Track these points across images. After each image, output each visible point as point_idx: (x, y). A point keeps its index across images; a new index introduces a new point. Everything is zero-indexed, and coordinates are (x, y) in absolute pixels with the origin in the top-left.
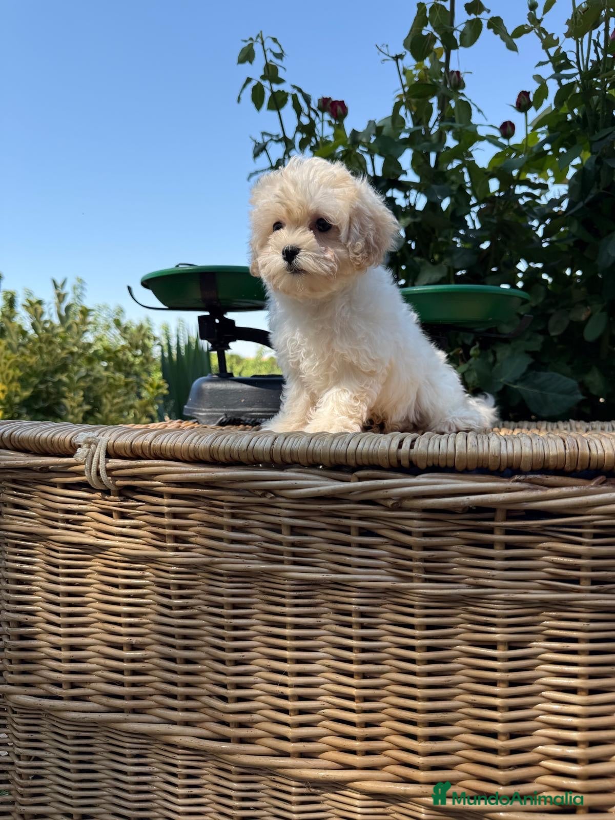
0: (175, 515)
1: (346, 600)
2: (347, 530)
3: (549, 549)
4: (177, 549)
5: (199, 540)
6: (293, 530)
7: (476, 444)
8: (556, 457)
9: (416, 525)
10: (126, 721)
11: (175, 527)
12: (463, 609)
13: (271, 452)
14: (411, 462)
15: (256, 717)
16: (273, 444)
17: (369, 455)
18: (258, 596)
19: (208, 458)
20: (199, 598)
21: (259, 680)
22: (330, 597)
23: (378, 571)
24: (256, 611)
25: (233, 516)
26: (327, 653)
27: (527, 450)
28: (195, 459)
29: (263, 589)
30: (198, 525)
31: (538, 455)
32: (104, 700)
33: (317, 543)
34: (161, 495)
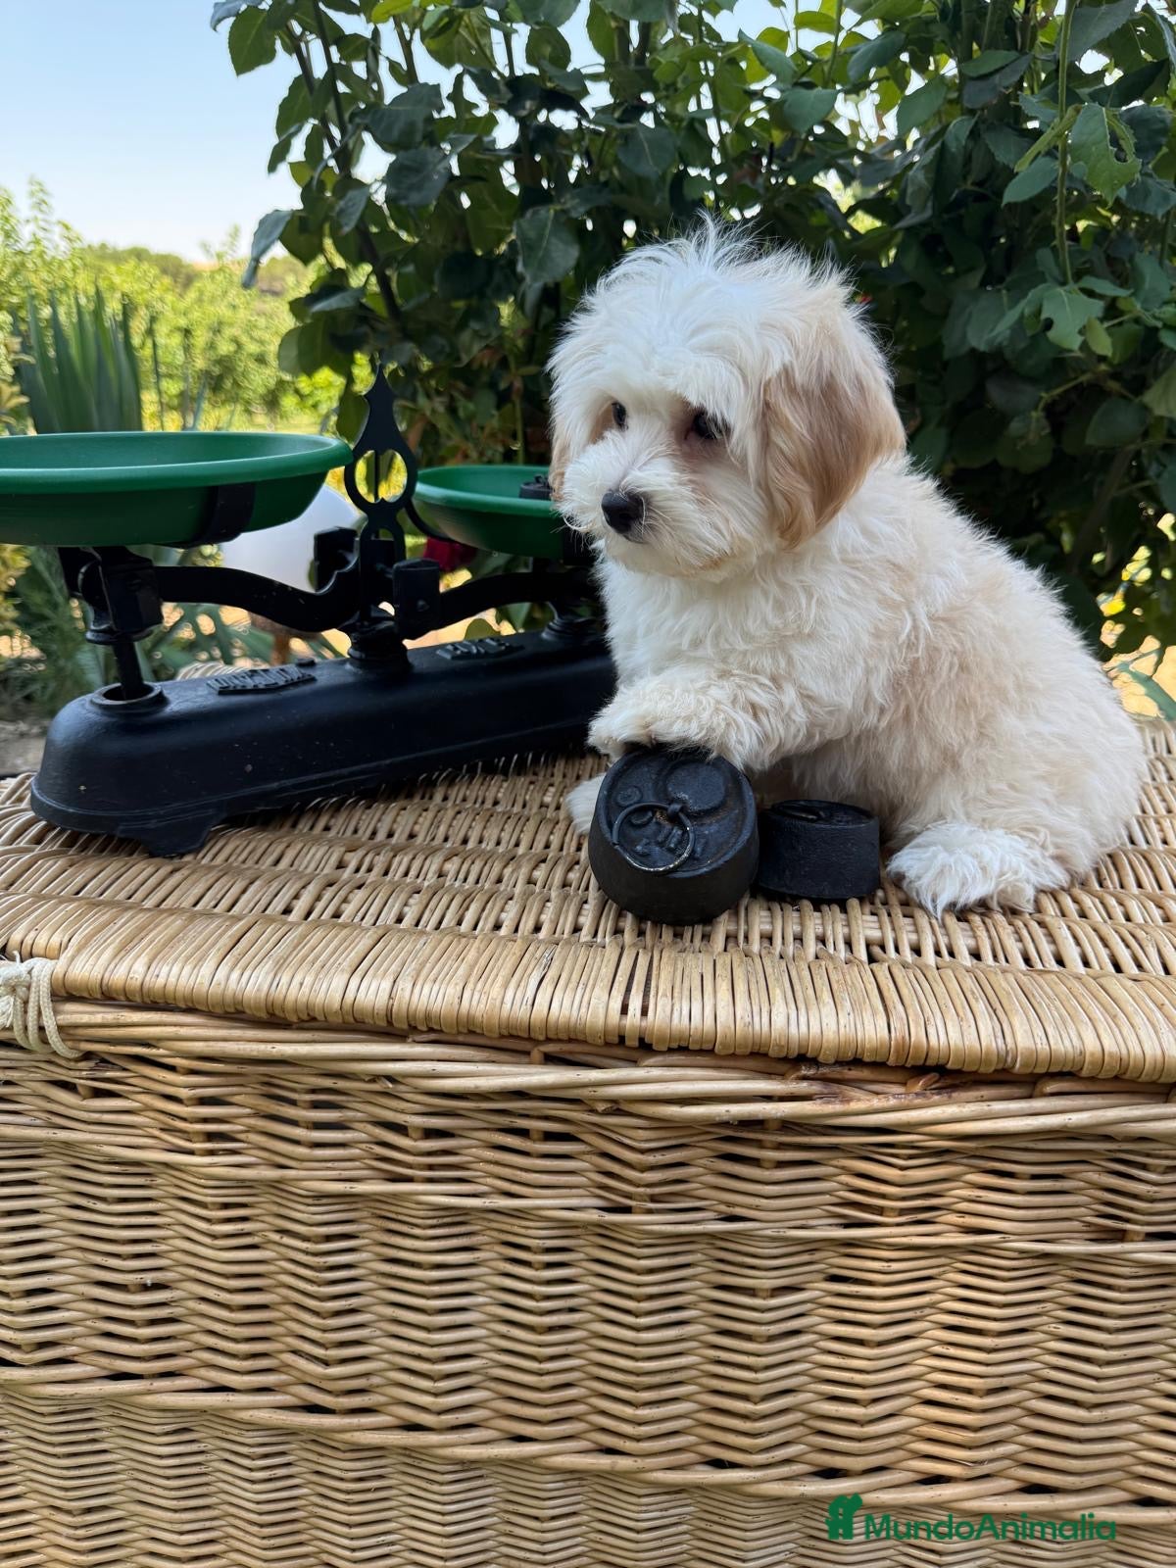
0: (203, 1101)
1: (523, 1231)
2: (524, 1133)
3: (843, 1168)
4: (212, 1153)
5: (254, 1138)
6: (430, 1133)
7: (750, 1019)
8: (876, 1051)
9: (642, 1137)
10: (150, 1392)
11: (205, 1120)
12: (708, 1244)
13: (389, 1015)
14: (641, 1040)
15: (375, 1380)
16: (390, 997)
17: (568, 1028)
18: (369, 1220)
19: (264, 1015)
20: (263, 1222)
21: (378, 1333)
22: (495, 1225)
23: (574, 1191)
24: (366, 1241)
25: (316, 1105)
26: (490, 1297)
27: (830, 1034)
28: (234, 1013)
29: (378, 1212)
30: (248, 1116)
31: (847, 1043)
32: (104, 1361)
33: (472, 1150)
34: (172, 1068)
